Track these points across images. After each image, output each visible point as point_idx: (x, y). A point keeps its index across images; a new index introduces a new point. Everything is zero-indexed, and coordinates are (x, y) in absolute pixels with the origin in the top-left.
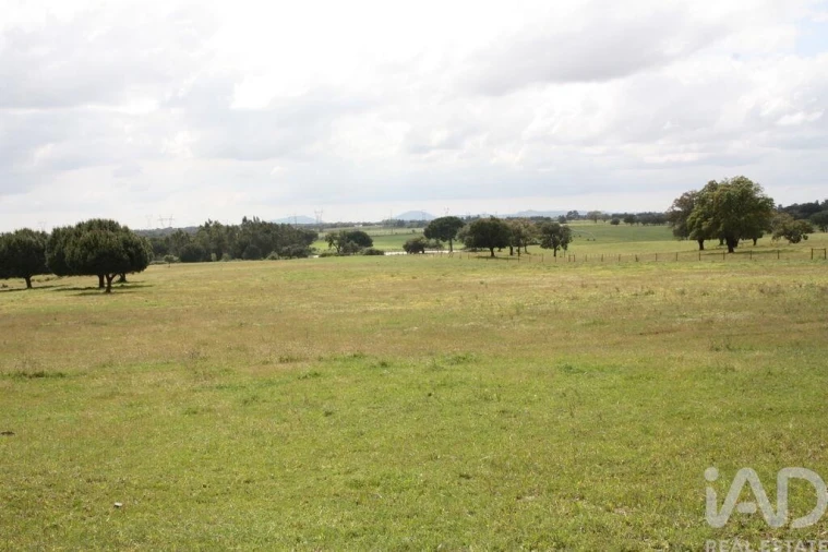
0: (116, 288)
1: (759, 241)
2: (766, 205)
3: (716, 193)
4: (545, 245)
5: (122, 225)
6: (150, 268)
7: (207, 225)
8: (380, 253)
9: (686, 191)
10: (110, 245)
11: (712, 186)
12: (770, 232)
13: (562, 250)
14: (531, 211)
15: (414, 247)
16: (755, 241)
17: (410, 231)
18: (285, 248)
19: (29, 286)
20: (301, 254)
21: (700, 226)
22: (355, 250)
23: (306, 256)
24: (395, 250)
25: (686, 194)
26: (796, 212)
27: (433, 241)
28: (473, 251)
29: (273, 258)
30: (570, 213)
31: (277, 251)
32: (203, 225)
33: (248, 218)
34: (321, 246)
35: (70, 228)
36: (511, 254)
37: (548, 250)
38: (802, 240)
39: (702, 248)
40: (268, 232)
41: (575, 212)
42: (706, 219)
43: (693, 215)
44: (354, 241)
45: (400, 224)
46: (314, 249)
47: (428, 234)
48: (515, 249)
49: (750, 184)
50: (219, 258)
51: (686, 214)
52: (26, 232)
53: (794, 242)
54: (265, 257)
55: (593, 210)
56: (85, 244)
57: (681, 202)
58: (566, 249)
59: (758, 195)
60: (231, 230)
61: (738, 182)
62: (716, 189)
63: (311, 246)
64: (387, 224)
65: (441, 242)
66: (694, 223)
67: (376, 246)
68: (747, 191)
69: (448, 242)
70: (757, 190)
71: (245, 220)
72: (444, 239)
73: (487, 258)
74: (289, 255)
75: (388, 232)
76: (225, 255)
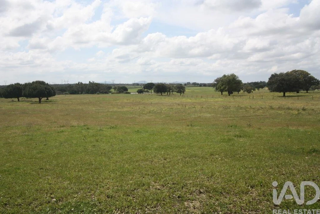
0: (43, 102)
1: (239, 93)
2: (240, 82)
3: (226, 78)
4: (178, 92)
5: (46, 83)
6: (56, 96)
7: (79, 83)
8: (129, 93)
9: (218, 77)
10: (41, 89)
11: (225, 76)
12: (243, 90)
13: (183, 93)
14: (176, 82)
15: (140, 92)
16: (238, 92)
17: (140, 87)
18: (101, 91)
19: (19, 101)
20: (106, 93)
21: (221, 88)
22: (122, 92)
23: (108, 93)
24: (135, 92)
25: (218, 78)
26: (252, 84)
27: (146, 90)
28: (157, 93)
29: (98, 94)
30: (188, 83)
31: (99, 91)
32: (77, 83)
33: (91, 82)
34: (112, 90)
35: (30, 83)
36: (167, 94)
37: (179, 93)
38: (251, 92)
39: (222, 94)
40: (97, 86)
41: (189, 82)
42: (222, 86)
43: (219, 84)
44: (123, 89)
45: (138, 84)
46: (111, 91)
47: (144, 88)
48: (169, 93)
49: (235, 76)
50: (81, 93)
51: (217, 84)
52: (18, 84)
53: (249, 93)
54: (96, 93)
55: (194, 82)
56: (33, 89)
57: (216, 81)
58: (184, 93)
59: (238, 79)
60: (85, 85)
61: (232, 75)
62: (225, 77)
63: (110, 90)
64: (134, 84)
65: (148, 90)
66: (219, 87)
67: (129, 91)
68: (234, 78)
69: (150, 90)
70: (237, 78)
71: (90, 82)
72: (149, 90)
73: (160, 95)
74: (103, 93)
75: (134, 87)
76: (84, 92)
